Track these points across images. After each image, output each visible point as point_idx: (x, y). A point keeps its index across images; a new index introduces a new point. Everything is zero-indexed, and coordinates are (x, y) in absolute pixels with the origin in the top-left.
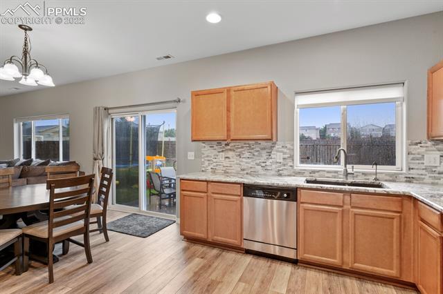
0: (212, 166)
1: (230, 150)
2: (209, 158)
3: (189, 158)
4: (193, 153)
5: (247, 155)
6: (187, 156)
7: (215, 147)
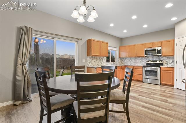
0: (90, 64)
1: (95, 59)
2: (89, 62)
3: (83, 62)
4: (84, 60)
5: (98, 60)
6: (82, 61)
7: (91, 58)
